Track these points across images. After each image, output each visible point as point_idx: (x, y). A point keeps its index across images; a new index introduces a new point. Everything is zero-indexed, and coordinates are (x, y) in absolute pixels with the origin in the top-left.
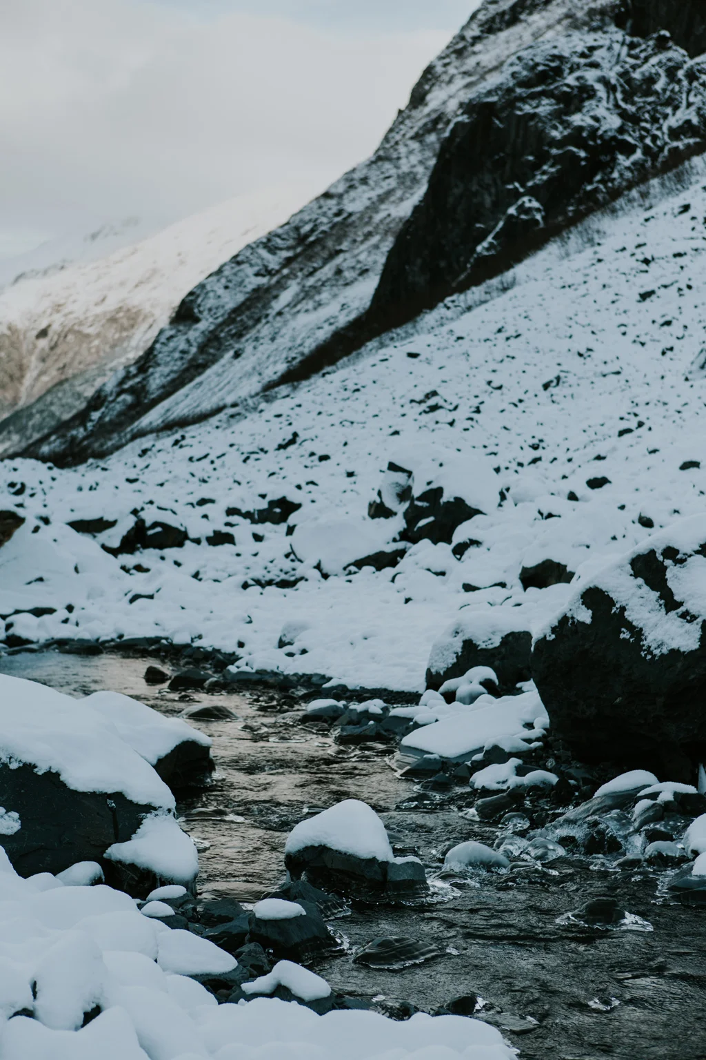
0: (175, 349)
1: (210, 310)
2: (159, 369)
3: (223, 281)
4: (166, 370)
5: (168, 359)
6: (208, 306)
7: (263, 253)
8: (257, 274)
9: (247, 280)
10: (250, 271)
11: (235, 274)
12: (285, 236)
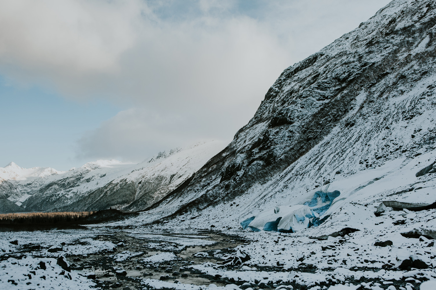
0: (284, 136)
1: (298, 117)
2: (277, 146)
3: (299, 105)
4: (283, 146)
5: (282, 141)
6: (296, 116)
7: (319, 91)
8: (319, 100)
9: (314, 103)
10: (314, 99)
11: (306, 101)
12: (330, 82)
